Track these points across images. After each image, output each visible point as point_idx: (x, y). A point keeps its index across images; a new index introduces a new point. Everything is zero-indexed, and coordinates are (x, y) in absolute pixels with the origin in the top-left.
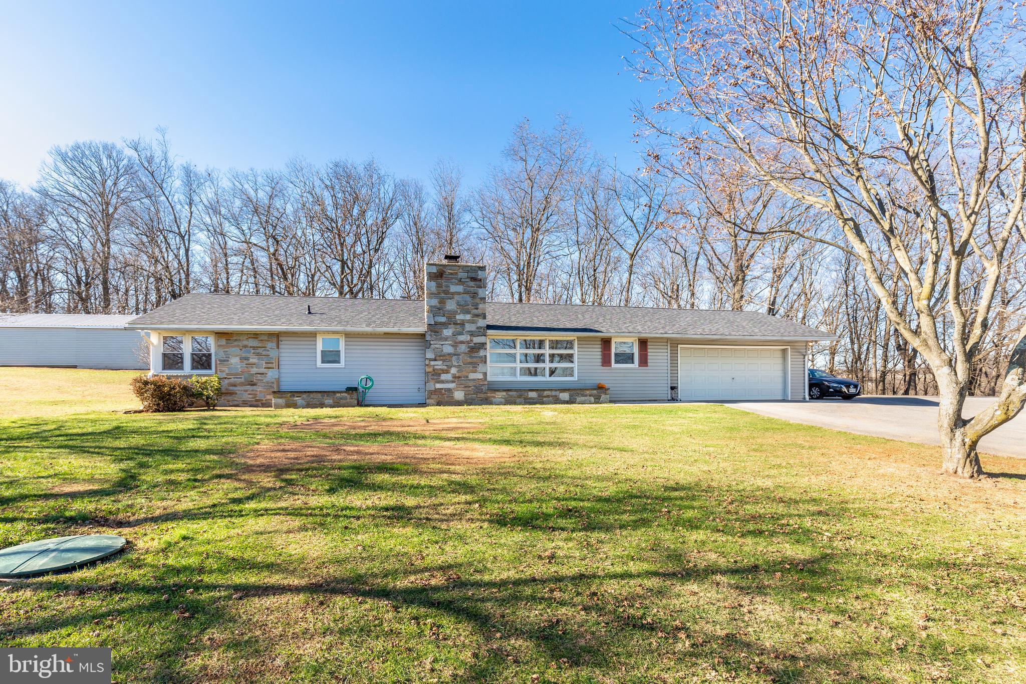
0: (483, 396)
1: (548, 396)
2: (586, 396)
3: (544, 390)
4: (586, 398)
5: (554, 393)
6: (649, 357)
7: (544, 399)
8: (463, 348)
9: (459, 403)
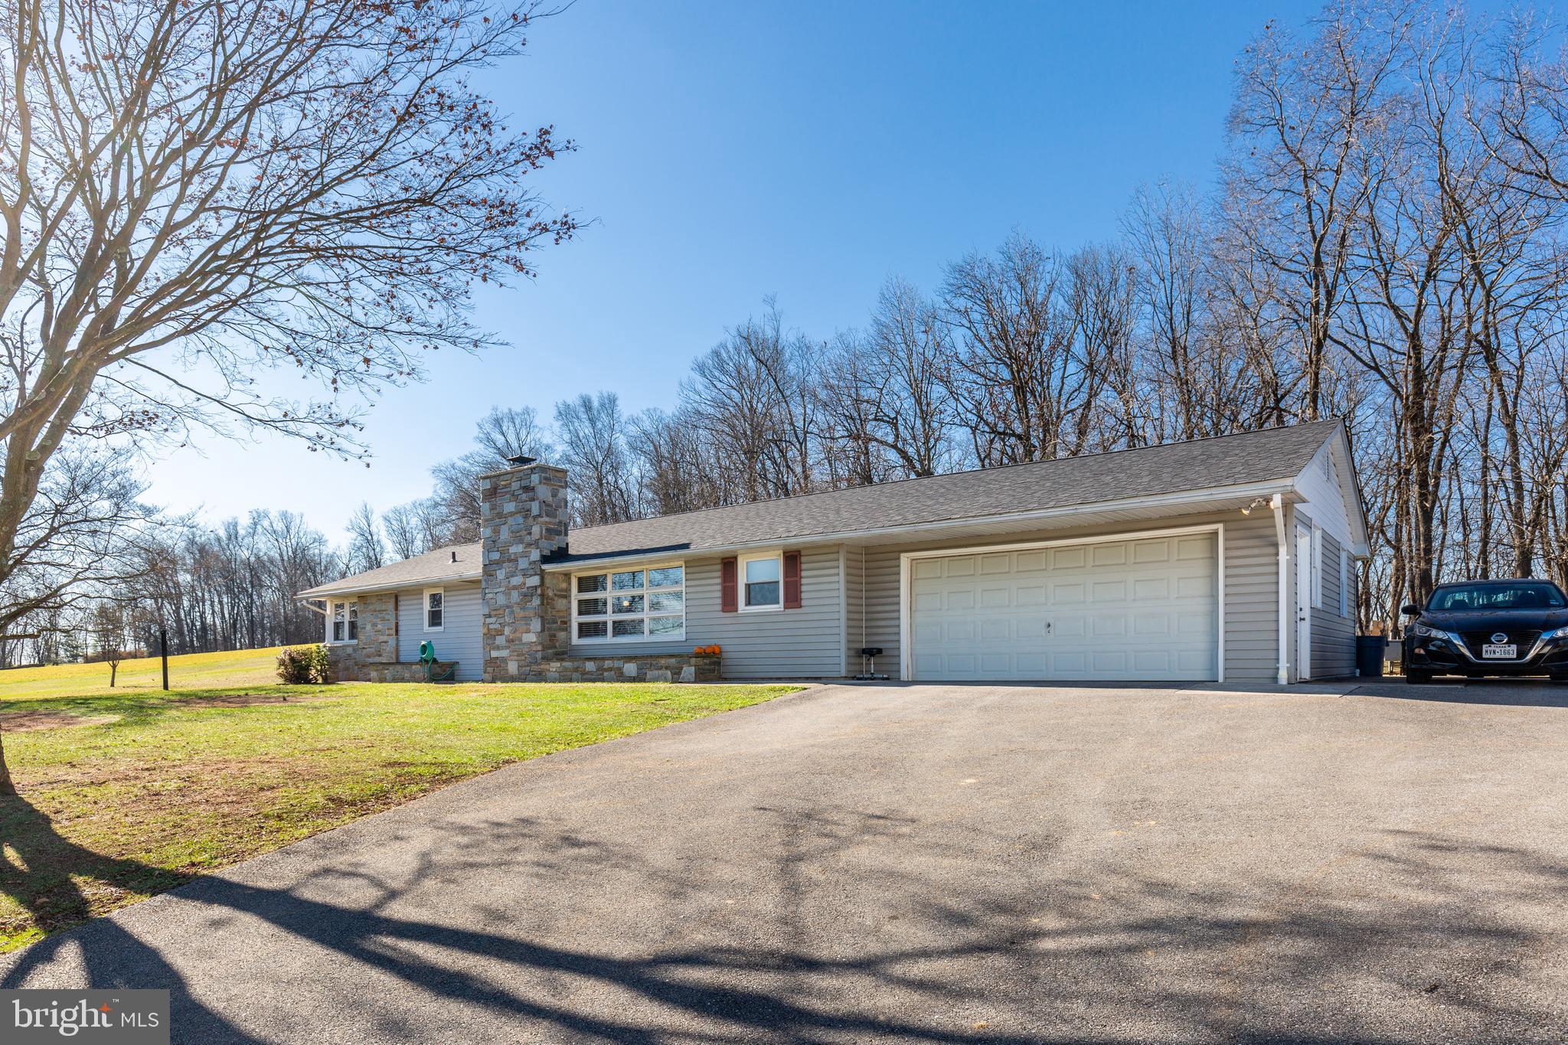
0: (535, 668)
1: (610, 669)
2: (661, 668)
3: (603, 659)
4: (660, 672)
5: (617, 664)
6: (804, 588)
7: (606, 674)
8: (515, 596)
9: (513, 679)
